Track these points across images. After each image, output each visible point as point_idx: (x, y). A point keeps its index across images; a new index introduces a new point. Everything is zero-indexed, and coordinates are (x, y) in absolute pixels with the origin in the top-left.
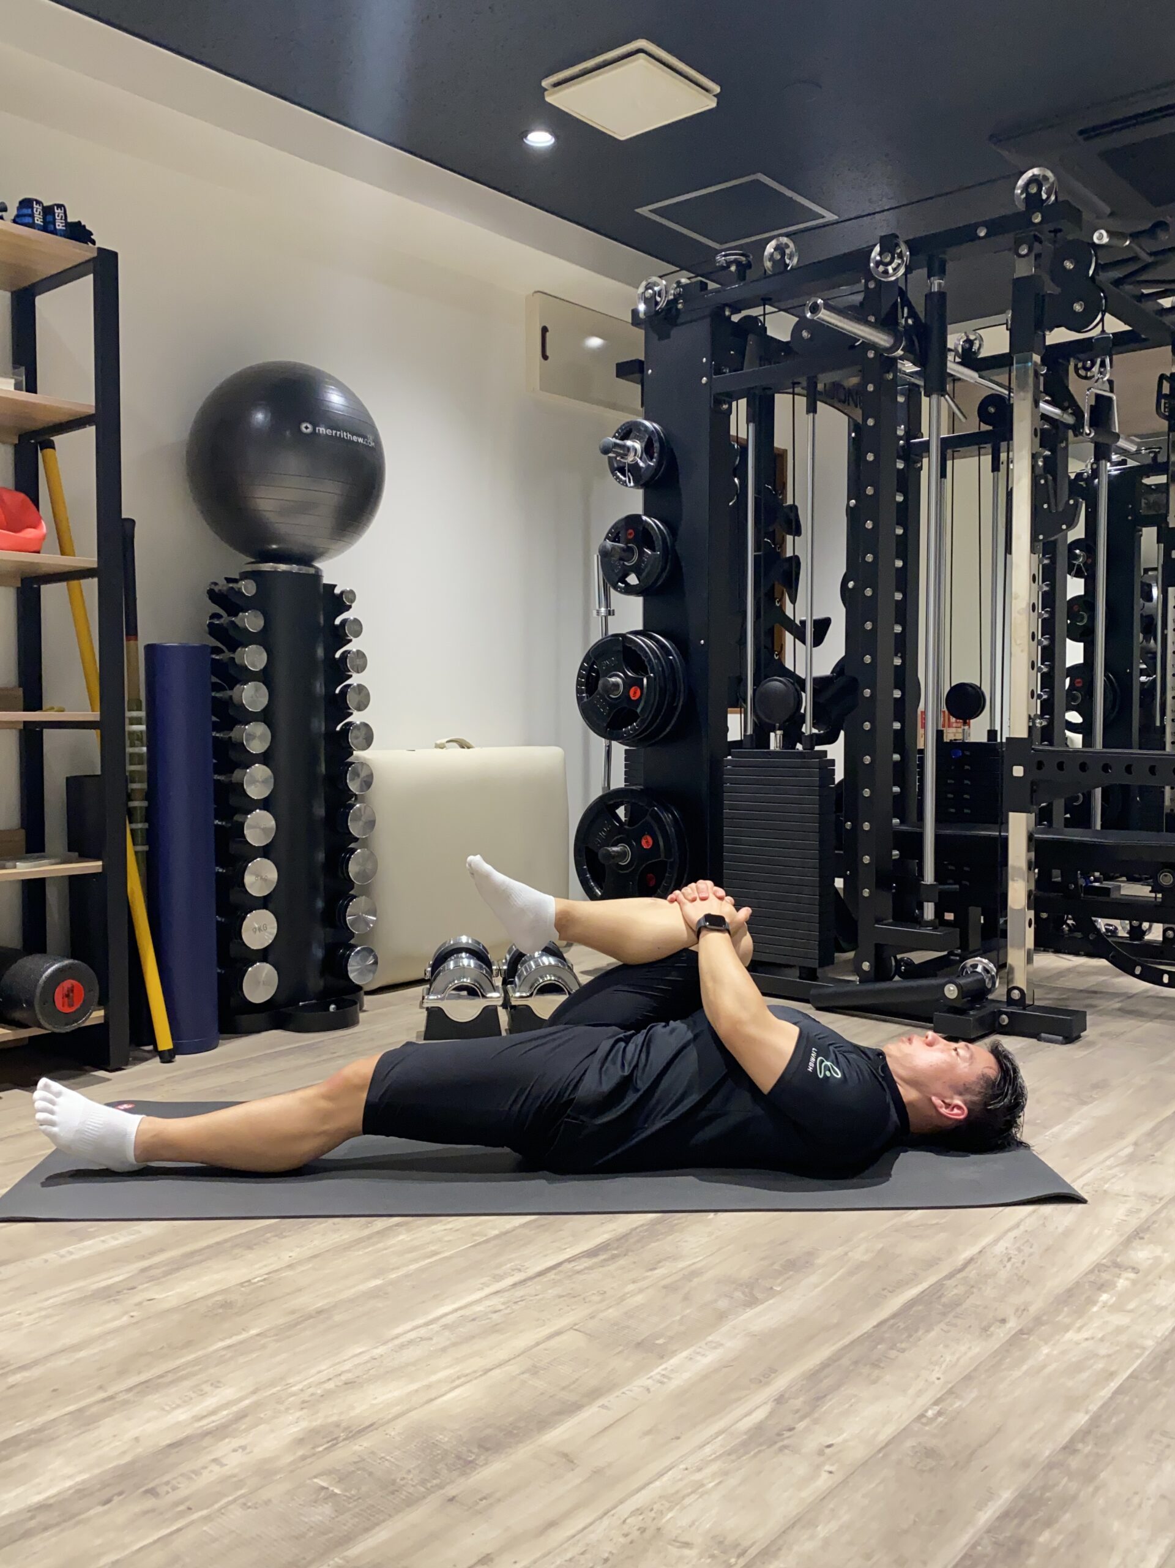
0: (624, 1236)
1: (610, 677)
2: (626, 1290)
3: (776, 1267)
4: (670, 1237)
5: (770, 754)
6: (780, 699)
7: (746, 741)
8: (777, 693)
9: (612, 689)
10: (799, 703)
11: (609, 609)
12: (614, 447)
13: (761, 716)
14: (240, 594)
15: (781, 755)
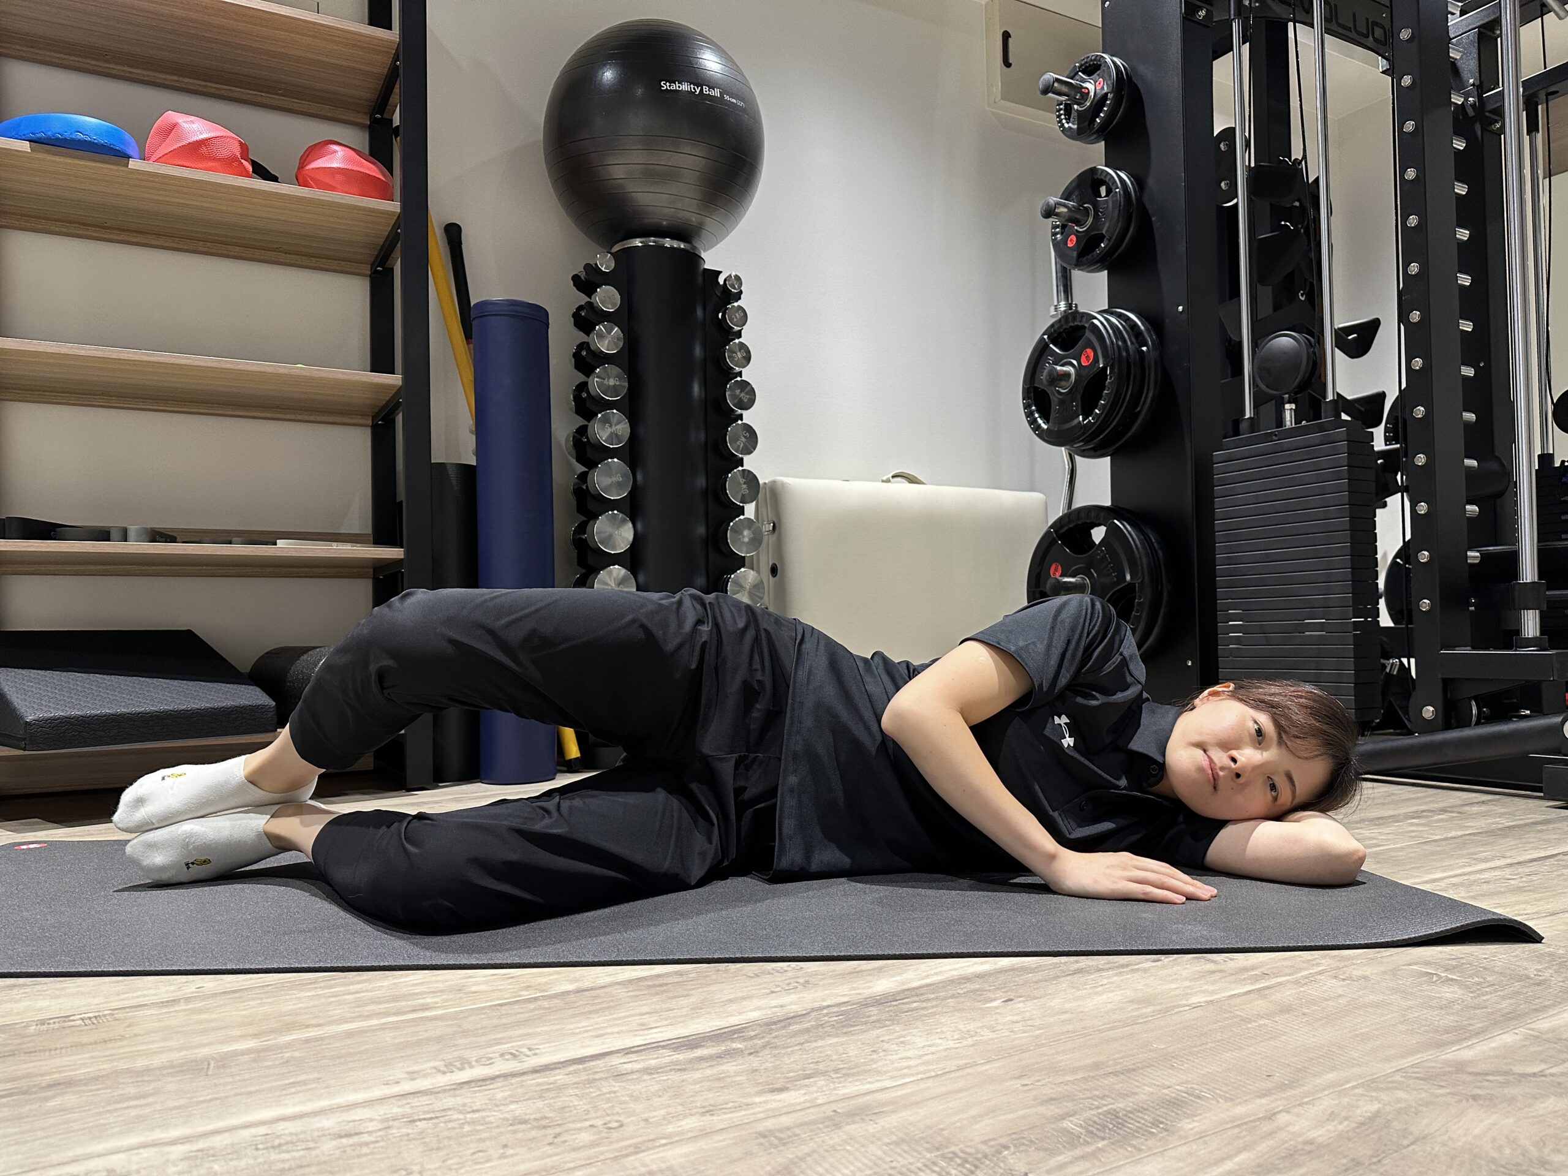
5: (1276, 435)
6: (1289, 360)
7: (1244, 426)
8: (1284, 352)
9: (1061, 380)
10: (1315, 363)
11: (1071, 304)
12: (1056, 85)
13: (1263, 387)
14: (597, 270)
15: (1292, 432)
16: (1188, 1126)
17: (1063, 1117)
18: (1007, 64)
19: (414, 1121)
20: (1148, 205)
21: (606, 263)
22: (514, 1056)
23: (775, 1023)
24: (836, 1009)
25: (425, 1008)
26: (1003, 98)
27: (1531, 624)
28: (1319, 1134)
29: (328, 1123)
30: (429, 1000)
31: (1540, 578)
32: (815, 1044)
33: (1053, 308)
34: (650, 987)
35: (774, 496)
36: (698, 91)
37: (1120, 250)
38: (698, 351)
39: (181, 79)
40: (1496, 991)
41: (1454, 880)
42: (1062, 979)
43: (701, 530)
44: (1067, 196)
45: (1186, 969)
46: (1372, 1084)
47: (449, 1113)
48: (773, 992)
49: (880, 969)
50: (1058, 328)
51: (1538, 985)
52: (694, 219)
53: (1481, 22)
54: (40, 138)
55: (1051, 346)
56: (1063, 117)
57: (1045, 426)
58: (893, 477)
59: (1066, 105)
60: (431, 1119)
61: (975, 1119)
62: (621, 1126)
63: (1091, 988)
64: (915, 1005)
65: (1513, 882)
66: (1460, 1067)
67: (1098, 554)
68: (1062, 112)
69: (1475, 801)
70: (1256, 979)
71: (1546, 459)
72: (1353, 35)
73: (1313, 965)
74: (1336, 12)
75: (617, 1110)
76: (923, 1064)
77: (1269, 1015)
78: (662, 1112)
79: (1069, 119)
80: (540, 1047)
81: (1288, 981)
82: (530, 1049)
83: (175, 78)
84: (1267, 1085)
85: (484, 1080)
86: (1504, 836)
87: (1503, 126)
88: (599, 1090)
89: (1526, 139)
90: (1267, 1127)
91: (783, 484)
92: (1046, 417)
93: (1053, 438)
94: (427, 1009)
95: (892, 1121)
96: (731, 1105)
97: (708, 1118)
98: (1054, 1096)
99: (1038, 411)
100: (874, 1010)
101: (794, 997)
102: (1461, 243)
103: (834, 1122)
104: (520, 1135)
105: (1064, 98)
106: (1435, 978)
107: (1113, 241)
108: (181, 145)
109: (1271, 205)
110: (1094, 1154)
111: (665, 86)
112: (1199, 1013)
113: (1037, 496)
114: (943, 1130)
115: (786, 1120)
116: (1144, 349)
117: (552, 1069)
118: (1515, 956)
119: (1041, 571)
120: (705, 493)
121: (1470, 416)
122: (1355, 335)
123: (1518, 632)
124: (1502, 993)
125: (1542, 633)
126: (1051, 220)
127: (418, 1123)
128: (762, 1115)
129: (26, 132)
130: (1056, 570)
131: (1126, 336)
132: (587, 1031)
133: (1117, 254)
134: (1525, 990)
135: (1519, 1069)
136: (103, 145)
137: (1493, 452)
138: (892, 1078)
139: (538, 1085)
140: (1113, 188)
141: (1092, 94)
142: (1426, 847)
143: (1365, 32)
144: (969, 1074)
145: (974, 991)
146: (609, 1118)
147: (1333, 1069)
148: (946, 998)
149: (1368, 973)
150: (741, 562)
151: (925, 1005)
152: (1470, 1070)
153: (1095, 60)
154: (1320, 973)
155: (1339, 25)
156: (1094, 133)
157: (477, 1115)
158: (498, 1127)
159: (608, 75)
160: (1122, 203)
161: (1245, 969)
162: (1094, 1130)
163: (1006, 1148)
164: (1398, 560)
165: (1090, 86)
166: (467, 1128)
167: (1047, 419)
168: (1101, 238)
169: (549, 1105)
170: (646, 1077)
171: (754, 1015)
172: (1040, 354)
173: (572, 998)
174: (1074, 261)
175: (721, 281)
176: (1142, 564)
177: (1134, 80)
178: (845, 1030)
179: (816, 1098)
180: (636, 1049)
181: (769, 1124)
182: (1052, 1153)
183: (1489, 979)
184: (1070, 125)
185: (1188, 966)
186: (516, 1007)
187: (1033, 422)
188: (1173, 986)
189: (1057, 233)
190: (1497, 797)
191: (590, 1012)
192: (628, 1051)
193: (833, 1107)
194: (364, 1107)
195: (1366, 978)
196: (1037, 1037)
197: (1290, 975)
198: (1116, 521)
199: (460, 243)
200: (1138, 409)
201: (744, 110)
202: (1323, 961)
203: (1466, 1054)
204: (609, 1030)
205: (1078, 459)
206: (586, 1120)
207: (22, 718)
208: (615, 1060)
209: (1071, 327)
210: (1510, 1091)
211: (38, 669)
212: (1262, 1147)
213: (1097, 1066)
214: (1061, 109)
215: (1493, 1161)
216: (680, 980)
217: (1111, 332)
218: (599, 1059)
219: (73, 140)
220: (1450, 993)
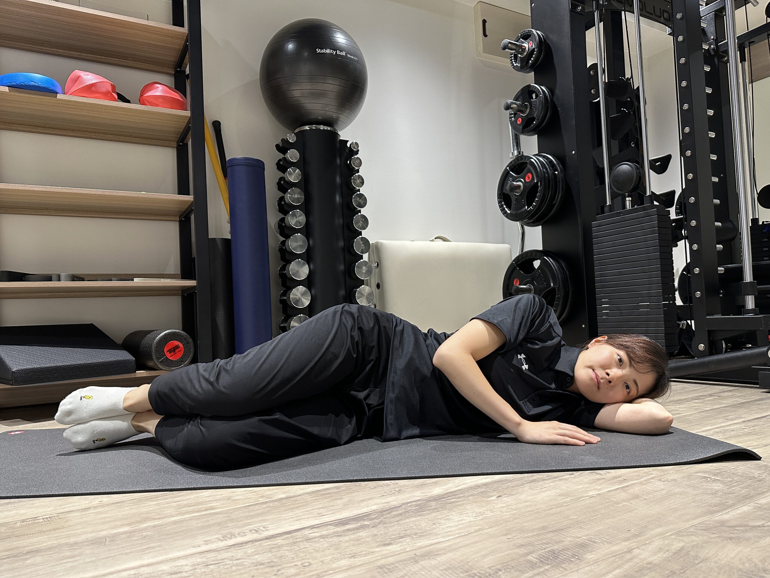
0: (391, 509)
1: (516, 182)
2: (334, 566)
3: (530, 557)
4: (434, 514)
5: (622, 213)
6: (627, 176)
7: (606, 209)
8: (625, 173)
9: (516, 189)
10: (640, 177)
11: (520, 151)
12: (509, 45)
13: (615, 190)
14: (287, 141)
15: (630, 212)
16: (590, 557)
17: (528, 554)
18: (485, 35)
19: (208, 565)
20: (556, 103)
21: (292, 138)
22: (257, 531)
23: (384, 511)
24: (414, 503)
25: (212, 508)
26: (484, 52)
27: (750, 302)
28: (655, 559)
29: (165, 567)
30: (213, 504)
31: (754, 280)
32: (404, 521)
33: (511, 154)
34: (323, 495)
35: (377, 249)
36: (335, 53)
37: (543, 125)
38: (338, 180)
39: (82, 54)
40: (739, 485)
41: (717, 430)
42: (526, 485)
43: (342, 267)
44: (516, 99)
45: (586, 478)
46: (679, 533)
47: (225, 561)
48: (383, 496)
49: (436, 483)
50: (514, 164)
51: (760, 481)
52: (334, 115)
53: (716, 9)
54: (13, 85)
55: (511, 172)
56: (513, 60)
57: (509, 212)
58: (435, 238)
59: (515, 54)
60: (216, 564)
61: (485, 556)
62: (310, 565)
63: (540, 489)
64: (453, 500)
65: (745, 430)
66: (723, 523)
67: (537, 274)
68: (513, 58)
69: (726, 390)
70: (621, 482)
71: (755, 221)
72: (654, 17)
73: (649, 474)
74: (645, 6)
75: (308, 557)
76: (458, 529)
77: (628, 500)
78: (330, 557)
79: (516, 61)
80: (269, 526)
81: (637, 483)
82: (264, 527)
83: (79, 54)
84: (628, 535)
85: (242, 544)
86: (740, 407)
87: (728, 59)
88: (299, 547)
89: (740, 65)
90: (628, 556)
91: (381, 244)
92: (509, 207)
93: (513, 217)
94: (213, 509)
95: (443, 558)
96: (364, 553)
97: (353, 559)
98: (524, 544)
99: (505, 204)
100: (433, 503)
101: (393, 498)
102: (710, 117)
103: (415, 560)
104: (260, 571)
105: (514, 51)
106: (709, 479)
107: (539, 120)
108: (82, 86)
109: (616, 100)
110: (543, 572)
111: (318, 51)
112: (593, 500)
113: (506, 246)
114: (469, 562)
115: (391, 560)
116: (556, 172)
117: (275, 537)
118: (748, 467)
119: (509, 282)
120: (343, 249)
121: (717, 201)
122: (660, 163)
123: (744, 306)
124: (742, 486)
125: (756, 306)
126: (509, 111)
127: (210, 566)
128: (379, 557)
129: (6, 82)
130: (517, 282)
131: (547, 166)
132: (292, 518)
133: (542, 127)
134: (753, 484)
135: (751, 524)
136: (44, 87)
137: (729, 218)
138: (443, 537)
139: (269, 545)
140: (539, 94)
141: (527, 49)
142: (702, 414)
143: (659, 15)
144: (481, 534)
145: (482, 492)
146: (304, 561)
147: (660, 526)
148: (469, 496)
149: (676, 478)
150: (362, 282)
151: (458, 500)
152: (727, 525)
153: (528, 32)
154: (652, 478)
155: (647, 12)
156: (528, 68)
157: (238, 561)
158: (249, 567)
159: (291, 46)
160: (543, 102)
161: (616, 477)
162: (543, 560)
163: (500, 570)
164: (684, 272)
165: (526, 45)
166: (234, 568)
167: (510, 208)
168: (534, 119)
169: (275, 555)
170: (322, 540)
171: (374, 507)
172: (505, 176)
173: (284, 501)
174: (521, 131)
175: (348, 145)
176: (558, 278)
177: (547, 41)
178: (419, 514)
179: (406, 548)
180: (316, 526)
181: (383, 562)
182: (523, 572)
183: (736, 479)
184: (517, 64)
185: (587, 477)
186: (257, 506)
187: (503, 210)
188: (580, 487)
189: (512, 117)
190: (737, 388)
191: (294, 508)
192: (312, 527)
193: (414, 552)
194: (183, 559)
195: (674, 480)
196: (514, 514)
197: (637, 480)
198: (545, 257)
199: (220, 130)
200: (554, 202)
201: (357, 61)
202: (653, 472)
203: (725, 517)
204: (303, 517)
205: (525, 227)
206: (293, 562)
207: (10, 369)
208: (307, 532)
209: (520, 163)
210: (748, 535)
211: (18, 345)
212: (626, 567)
213: (544, 528)
214: (512, 57)
215: (741, 570)
216: (337, 491)
217: (540, 165)
218: (299, 532)
219: (29, 85)
220: (717, 486)
